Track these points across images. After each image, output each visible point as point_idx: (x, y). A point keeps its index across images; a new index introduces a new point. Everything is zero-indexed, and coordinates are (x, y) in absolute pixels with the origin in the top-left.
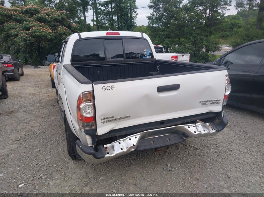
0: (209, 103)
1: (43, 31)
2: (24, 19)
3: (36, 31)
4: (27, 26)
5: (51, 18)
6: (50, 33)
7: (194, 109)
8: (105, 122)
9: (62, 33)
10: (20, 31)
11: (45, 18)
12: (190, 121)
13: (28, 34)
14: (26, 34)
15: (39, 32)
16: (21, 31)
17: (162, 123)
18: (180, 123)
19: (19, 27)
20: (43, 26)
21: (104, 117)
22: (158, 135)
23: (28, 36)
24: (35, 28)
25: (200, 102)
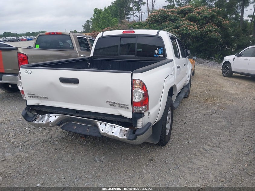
0: (117, 106)
1: (190, 29)
2: (177, 19)
3: (184, 29)
4: (178, 25)
5: (201, 16)
6: (196, 31)
7: (103, 107)
8: (31, 97)
9: (207, 31)
10: (171, 29)
11: (195, 17)
12: (103, 119)
13: (177, 32)
14: (176, 32)
15: (185, 30)
16: (173, 29)
17: (78, 112)
18: (93, 117)
19: (172, 26)
20: (191, 24)
21: (29, 93)
22: (83, 124)
23: (176, 34)
24: (183, 26)
25: (107, 102)
